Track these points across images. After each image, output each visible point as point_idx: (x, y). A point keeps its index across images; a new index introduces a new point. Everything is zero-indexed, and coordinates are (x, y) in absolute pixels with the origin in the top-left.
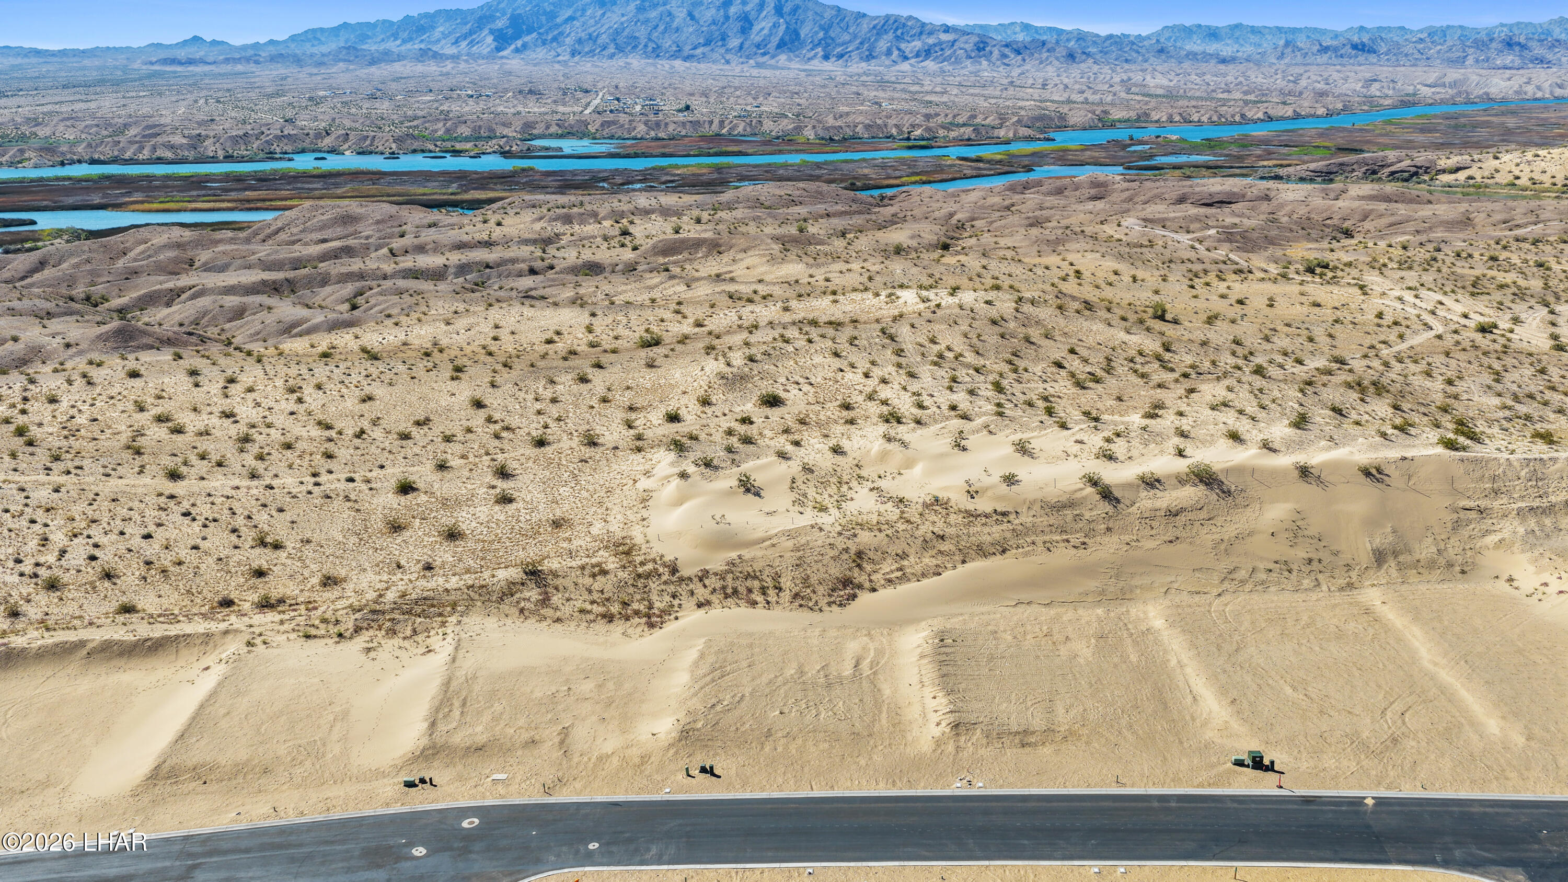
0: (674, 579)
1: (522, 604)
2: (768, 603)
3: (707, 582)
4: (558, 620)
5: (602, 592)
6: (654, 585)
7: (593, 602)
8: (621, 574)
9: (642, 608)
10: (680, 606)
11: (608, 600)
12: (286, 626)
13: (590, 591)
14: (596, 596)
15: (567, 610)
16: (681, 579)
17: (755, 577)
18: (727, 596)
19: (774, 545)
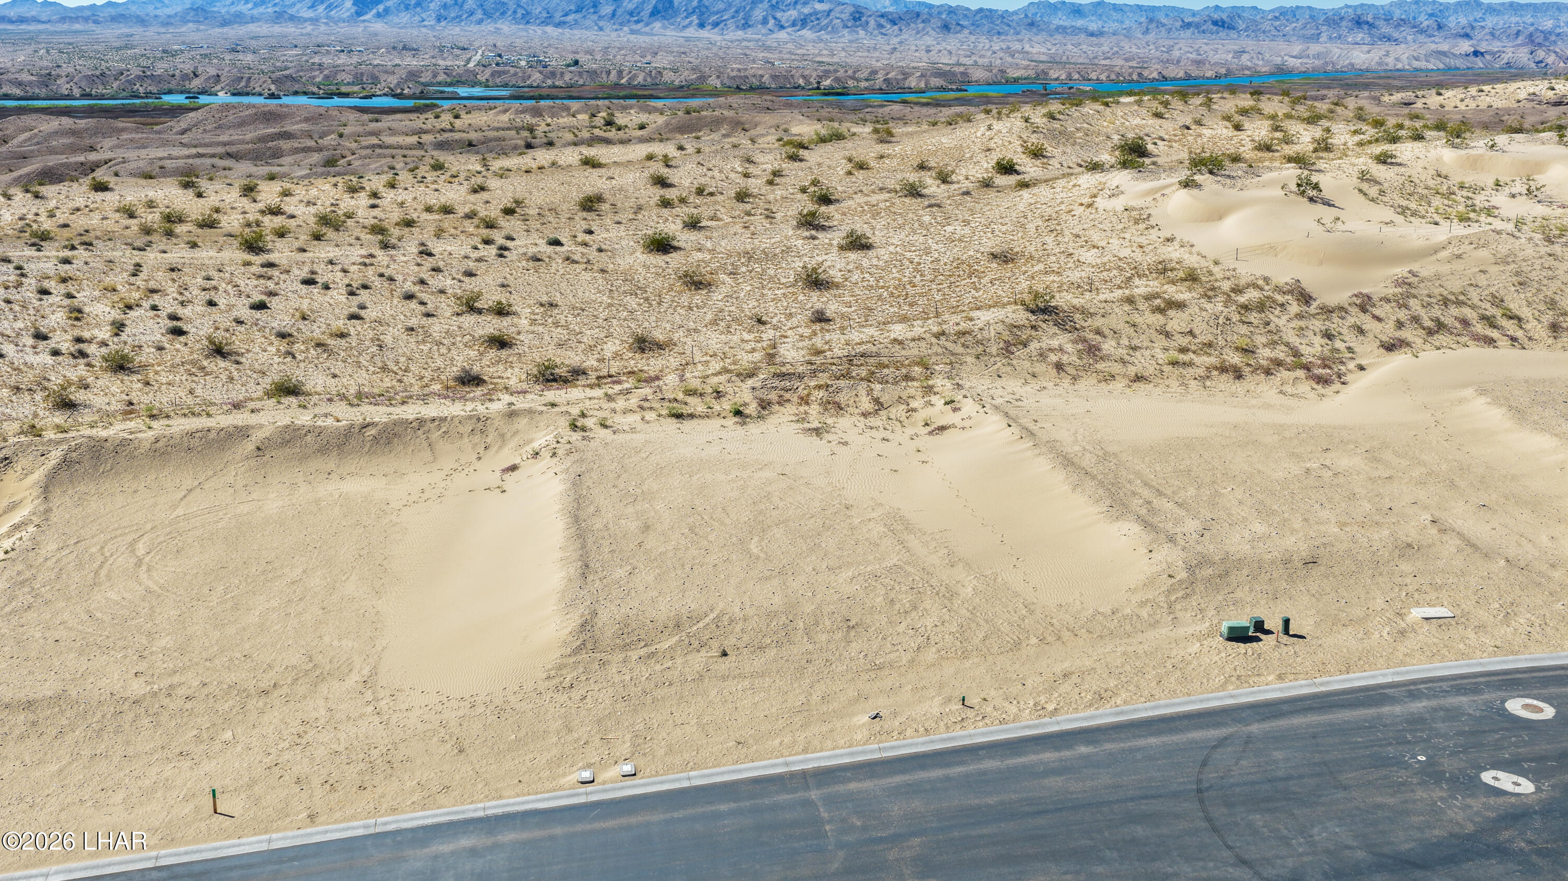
0: (1313, 309)
1: (1053, 358)
2: (1513, 339)
3: (1377, 312)
4: (1138, 378)
5: (1191, 333)
6: (1279, 320)
7: (1183, 350)
8: (1209, 306)
9: (1282, 356)
10: (1350, 349)
11: (1210, 345)
12: (620, 404)
13: (1168, 335)
14: (1184, 341)
15: (1142, 362)
16: (1327, 311)
17: (1459, 303)
18: (1430, 332)
19: (1459, 257)
